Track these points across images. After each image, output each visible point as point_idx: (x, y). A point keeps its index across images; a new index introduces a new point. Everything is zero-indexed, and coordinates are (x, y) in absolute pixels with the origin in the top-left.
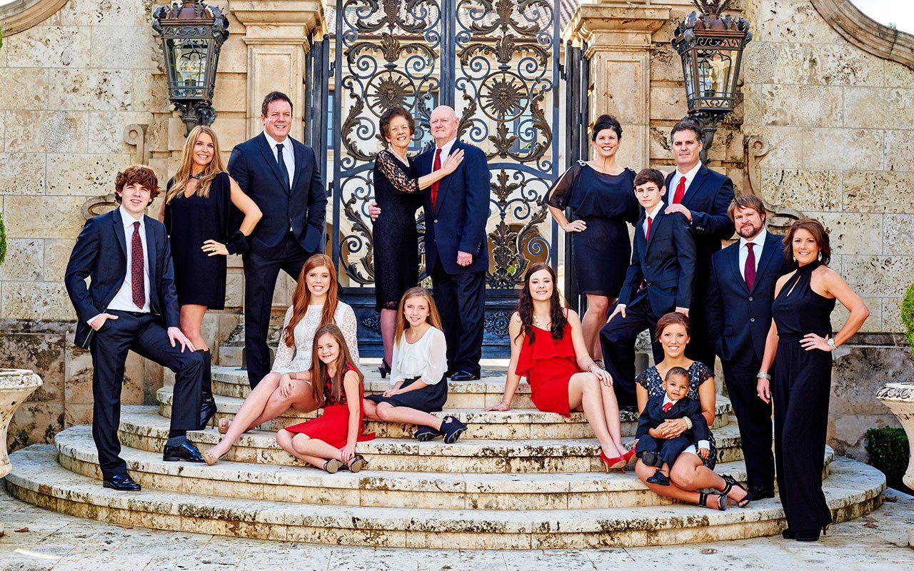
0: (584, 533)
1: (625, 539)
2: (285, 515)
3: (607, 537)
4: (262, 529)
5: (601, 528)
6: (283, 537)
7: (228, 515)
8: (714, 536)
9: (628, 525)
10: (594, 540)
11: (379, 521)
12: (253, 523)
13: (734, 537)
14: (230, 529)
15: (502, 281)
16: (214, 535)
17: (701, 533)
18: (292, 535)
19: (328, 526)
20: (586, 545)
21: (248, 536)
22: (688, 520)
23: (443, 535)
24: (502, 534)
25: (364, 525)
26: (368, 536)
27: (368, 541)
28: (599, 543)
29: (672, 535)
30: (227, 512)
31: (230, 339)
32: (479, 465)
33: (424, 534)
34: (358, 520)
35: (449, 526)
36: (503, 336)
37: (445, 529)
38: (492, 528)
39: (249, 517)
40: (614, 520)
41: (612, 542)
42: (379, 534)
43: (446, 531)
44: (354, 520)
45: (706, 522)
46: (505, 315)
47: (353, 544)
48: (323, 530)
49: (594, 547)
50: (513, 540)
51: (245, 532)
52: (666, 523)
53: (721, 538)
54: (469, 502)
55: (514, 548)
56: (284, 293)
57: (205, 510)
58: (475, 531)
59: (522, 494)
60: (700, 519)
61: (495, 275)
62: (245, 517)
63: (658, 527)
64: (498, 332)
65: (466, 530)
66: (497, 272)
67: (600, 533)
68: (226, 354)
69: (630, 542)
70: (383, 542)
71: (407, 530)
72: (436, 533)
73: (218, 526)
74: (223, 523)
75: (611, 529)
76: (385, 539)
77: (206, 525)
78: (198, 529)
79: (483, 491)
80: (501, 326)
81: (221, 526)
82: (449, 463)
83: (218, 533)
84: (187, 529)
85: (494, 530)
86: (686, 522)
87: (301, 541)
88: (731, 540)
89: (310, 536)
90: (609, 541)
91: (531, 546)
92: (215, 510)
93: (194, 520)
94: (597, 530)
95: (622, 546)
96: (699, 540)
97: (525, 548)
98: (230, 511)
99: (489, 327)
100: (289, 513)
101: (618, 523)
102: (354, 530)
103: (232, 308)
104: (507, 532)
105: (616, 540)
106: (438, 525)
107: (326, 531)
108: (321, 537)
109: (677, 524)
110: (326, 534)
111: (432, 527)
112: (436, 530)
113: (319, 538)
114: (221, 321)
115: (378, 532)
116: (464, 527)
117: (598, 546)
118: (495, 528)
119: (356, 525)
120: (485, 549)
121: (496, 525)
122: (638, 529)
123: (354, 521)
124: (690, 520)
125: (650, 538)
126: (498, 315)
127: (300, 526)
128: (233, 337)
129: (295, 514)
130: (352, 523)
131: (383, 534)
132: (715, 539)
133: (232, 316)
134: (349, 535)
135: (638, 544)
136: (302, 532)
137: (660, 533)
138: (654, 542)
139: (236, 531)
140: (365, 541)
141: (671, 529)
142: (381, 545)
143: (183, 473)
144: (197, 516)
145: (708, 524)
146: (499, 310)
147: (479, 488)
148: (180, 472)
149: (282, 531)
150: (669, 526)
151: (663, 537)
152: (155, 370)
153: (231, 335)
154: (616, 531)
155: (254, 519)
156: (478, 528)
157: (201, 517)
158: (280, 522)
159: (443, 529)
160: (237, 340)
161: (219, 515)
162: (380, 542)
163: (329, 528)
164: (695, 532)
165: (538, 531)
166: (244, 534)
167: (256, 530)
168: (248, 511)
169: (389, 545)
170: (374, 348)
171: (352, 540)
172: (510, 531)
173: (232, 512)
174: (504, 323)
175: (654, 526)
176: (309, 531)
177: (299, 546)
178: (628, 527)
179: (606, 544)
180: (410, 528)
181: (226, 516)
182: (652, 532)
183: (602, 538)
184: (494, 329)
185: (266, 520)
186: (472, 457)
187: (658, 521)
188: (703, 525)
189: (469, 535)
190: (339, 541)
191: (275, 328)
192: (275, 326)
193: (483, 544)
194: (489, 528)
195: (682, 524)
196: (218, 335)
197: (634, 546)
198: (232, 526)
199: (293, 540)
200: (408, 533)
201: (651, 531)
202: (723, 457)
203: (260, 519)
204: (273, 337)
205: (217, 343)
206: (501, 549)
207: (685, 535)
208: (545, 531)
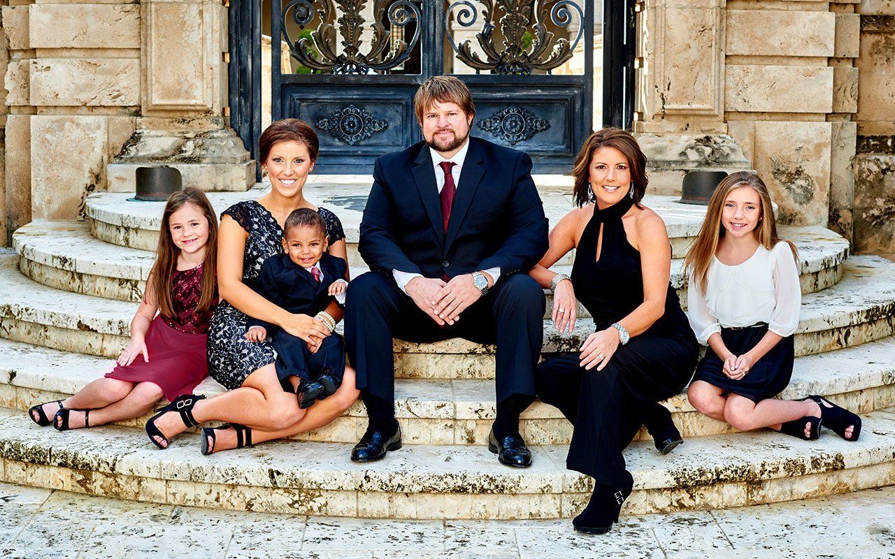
0: (648, 491)
1: (712, 496)
2: (160, 464)
3: (684, 496)
4: (127, 483)
5: (674, 483)
6: (160, 497)
7: (73, 462)
8: (850, 483)
9: (718, 475)
10: (662, 501)
11: (311, 476)
12: (113, 473)
13: (880, 483)
14: (78, 482)
15: (515, 63)
16: (54, 491)
17: (832, 481)
18: (174, 494)
19: (230, 482)
20: (649, 509)
21: (106, 493)
22: (812, 462)
23: (418, 498)
24: (514, 494)
25: (289, 482)
26: (296, 498)
27: (296, 505)
28: (671, 505)
29: (787, 488)
30: (71, 457)
31: (123, 153)
32: (478, 367)
33: (386, 495)
34: (278, 473)
35: (427, 485)
36: (516, 142)
37: (420, 488)
38: (497, 486)
39: (106, 466)
40: (695, 469)
41: (691, 503)
42: (313, 496)
43: (422, 492)
44: (272, 474)
45: (840, 464)
46: (519, 112)
47: (272, 511)
48: (223, 488)
49: (662, 512)
50: (532, 504)
51: (102, 487)
52: (778, 469)
53: (861, 486)
54: (460, 433)
55: (534, 517)
56: (199, 84)
57: (37, 452)
58: (470, 491)
59: (546, 420)
60: (830, 461)
61: (504, 56)
62: (99, 464)
63: (765, 476)
64: (508, 136)
65: (454, 490)
66: (507, 50)
67: (673, 490)
68: (118, 174)
69: (720, 501)
70: (320, 509)
71: (359, 489)
72: (406, 494)
73: (60, 477)
74: (66, 473)
75: (690, 483)
76: (323, 502)
77: (41, 475)
78: (29, 480)
79: (483, 417)
80: (512, 128)
81: (64, 478)
82: (430, 364)
83: (60, 488)
84: (13, 478)
85: (502, 490)
86: (808, 466)
87: (189, 504)
88: (877, 488)
89: (203, 497)
90: (687, 501)
91: (560, 513)
92: (53, 452)
93: (24, 465)
94: (668, 486)
95: (708, 508)
96: (827, 492)
97: (550, 517)
98: (76, 455)
99: (496, 129)
100: (168, 462)
101: (702, 473)
102: (273, 489)
103: (125, 107)
104: (523, 492)
105: (698, 499)
106: (409, 482)
107: (229, 490)
108: (221, 500)
109: (795, 469)
110: (228, 494)
111: (399, 486)
112: (406, 490)
113: (217, 500)
114: (111, 126)
115: (311, 492)
116: (452, 486)
117: (668, 509)
118: (503, 486)
119: (275, 483)
120: (486, 519)
121: (504, 481)
122: (733, 481)
123: (272, 476)
124: (815, 463)
125: (752, 493)
126: (508, 112)
127: (186, 481)
128: (127, 150)
129: (178, 463)
130: (269, 479)
131: (320, 496)
132: (851, 488)
133: (127, 119)
134: (264, 497)
135: (733, 504)
136: (190, 491)
137: (768, 486)
138: (757, 498)
139: (88, 486)
140: (291, 505)
141: (786, 477)
142: (318, 513)
143: (16, 381)
144: (26, 460)
145: (843, 467)
146: (509, 105)
147: (476, 412)
148: (11, 379)
149: (158, 488)
150: (782, 473)
151: (771, 491)
152: (21, 197)
153: (124, 147)
154: (699, 484)
155: (112, 469)
156: (474, 486)
157: (33, 462)
158: (154, 474)
159: (417, 488)
160: (132, 154)
161: (59, 461)
162: (315, 509)
163: (233, 486)
164: (822, 479)
165: (573, 490)
166: (99, 491)
167: (119, 485)
168: (103, 456)
169: (330, 512)
170: (332, 161)
171: (271, 505)
172: (527, 491)
173: (80, 456)
174: (516, 124)
175: (759, 476)
176: (201, 490)
177: (183, 516)
178: (718, 478)
179: (682, 506)
180: (364, 488)
181: (69, 462)
182: (755, 483)
183: (675, 497)
184: (503, 133)
185: (131, 471)
186: (466, 354)
187: (766, 467)
188: (835, 469)
189: (459, 496)
190: (249, 506)
191: (187, 135)
192: (187, 132)
193: (483, 511)
194: (492, 487)
195: (803, 468)
196: (108, 147)
197: (726, 508)
198: (81, 477)
199: (176, 503)
200: (360, 494)
201: (753, 482)
202: (849, 339)
203: (122, 468)
204: (184, 149)
205: (106, 158)
206: (513, 519)
207: (805, 486)
208: (584, 490)
